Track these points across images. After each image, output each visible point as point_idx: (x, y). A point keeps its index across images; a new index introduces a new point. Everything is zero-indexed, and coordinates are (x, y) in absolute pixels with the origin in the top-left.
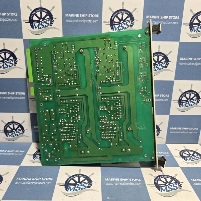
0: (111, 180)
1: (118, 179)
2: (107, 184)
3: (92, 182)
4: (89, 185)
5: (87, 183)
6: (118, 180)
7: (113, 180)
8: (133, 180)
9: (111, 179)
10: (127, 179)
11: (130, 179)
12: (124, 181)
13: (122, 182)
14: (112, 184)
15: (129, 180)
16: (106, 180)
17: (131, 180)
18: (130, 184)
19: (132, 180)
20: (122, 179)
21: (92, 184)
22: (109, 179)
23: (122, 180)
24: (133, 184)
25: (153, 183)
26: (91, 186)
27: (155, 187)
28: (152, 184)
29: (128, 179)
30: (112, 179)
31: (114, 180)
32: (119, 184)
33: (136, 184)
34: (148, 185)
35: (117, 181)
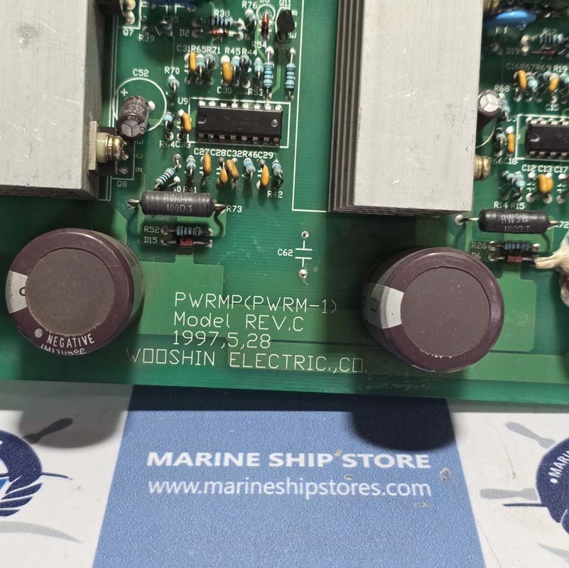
0: (194, 461)
1: (250, 455)
2: (155, 487)
3: (38, 473)
4: (14, 495)
5: (4, 482)
6: (249, 464)
7: (212, 460)
8: (367, 464)
9: (199, 455)
10: (324, 459)
11: (345, 457)
12: (296, 472)
13: (281, 473)
14: (201, 487)
15: (338, 461)
16: (159, 463)
17: (354, 464)
18: (343, 489)
19: (360, 461)
20: (284, 458)
21: (37, 488)
22: (184, 458)
23: (281, 463)
24: (363, 489)
25: (532, 483)
26: (28, 500)
27: (545, 510)
28: (518, 489)
29: (330, 458)
30: (203, 458)
31: (217, 463)
32: (250, 487)
33: (394, 489)
34: (489, 494)
35: (245, 467)
